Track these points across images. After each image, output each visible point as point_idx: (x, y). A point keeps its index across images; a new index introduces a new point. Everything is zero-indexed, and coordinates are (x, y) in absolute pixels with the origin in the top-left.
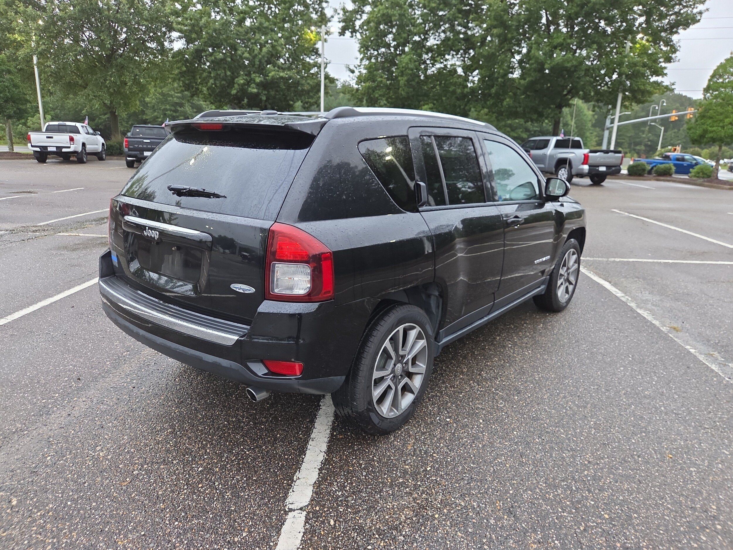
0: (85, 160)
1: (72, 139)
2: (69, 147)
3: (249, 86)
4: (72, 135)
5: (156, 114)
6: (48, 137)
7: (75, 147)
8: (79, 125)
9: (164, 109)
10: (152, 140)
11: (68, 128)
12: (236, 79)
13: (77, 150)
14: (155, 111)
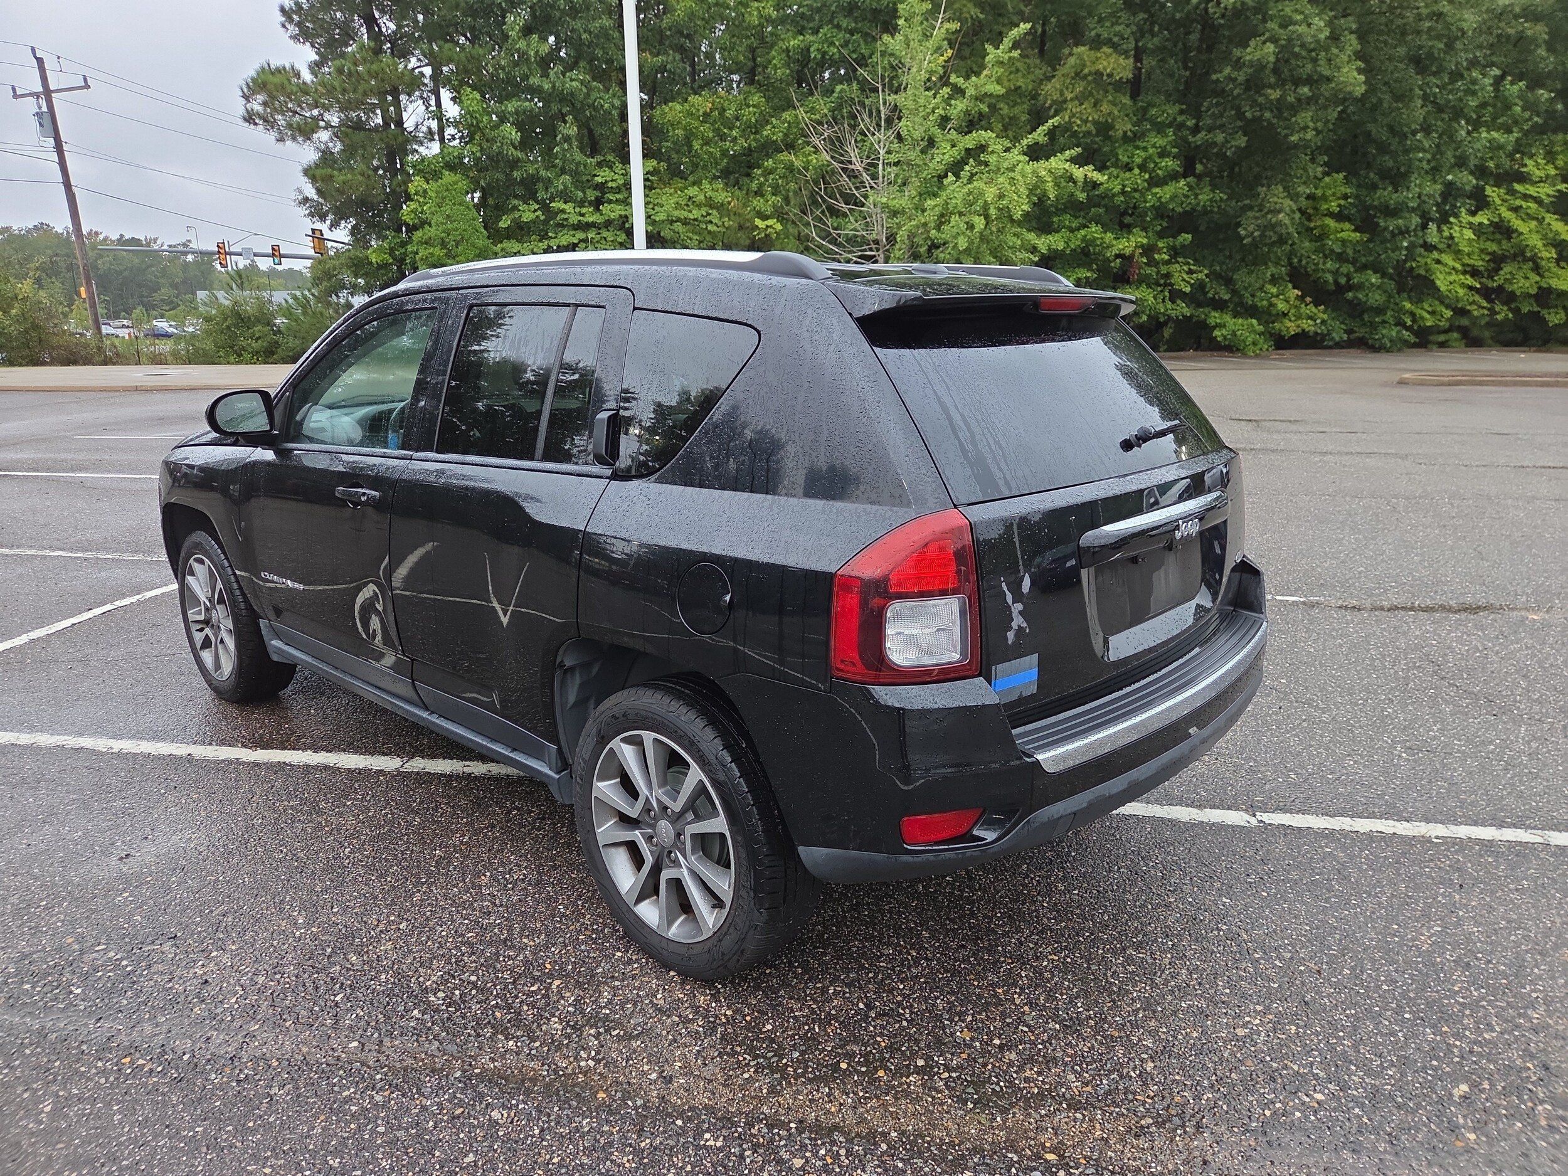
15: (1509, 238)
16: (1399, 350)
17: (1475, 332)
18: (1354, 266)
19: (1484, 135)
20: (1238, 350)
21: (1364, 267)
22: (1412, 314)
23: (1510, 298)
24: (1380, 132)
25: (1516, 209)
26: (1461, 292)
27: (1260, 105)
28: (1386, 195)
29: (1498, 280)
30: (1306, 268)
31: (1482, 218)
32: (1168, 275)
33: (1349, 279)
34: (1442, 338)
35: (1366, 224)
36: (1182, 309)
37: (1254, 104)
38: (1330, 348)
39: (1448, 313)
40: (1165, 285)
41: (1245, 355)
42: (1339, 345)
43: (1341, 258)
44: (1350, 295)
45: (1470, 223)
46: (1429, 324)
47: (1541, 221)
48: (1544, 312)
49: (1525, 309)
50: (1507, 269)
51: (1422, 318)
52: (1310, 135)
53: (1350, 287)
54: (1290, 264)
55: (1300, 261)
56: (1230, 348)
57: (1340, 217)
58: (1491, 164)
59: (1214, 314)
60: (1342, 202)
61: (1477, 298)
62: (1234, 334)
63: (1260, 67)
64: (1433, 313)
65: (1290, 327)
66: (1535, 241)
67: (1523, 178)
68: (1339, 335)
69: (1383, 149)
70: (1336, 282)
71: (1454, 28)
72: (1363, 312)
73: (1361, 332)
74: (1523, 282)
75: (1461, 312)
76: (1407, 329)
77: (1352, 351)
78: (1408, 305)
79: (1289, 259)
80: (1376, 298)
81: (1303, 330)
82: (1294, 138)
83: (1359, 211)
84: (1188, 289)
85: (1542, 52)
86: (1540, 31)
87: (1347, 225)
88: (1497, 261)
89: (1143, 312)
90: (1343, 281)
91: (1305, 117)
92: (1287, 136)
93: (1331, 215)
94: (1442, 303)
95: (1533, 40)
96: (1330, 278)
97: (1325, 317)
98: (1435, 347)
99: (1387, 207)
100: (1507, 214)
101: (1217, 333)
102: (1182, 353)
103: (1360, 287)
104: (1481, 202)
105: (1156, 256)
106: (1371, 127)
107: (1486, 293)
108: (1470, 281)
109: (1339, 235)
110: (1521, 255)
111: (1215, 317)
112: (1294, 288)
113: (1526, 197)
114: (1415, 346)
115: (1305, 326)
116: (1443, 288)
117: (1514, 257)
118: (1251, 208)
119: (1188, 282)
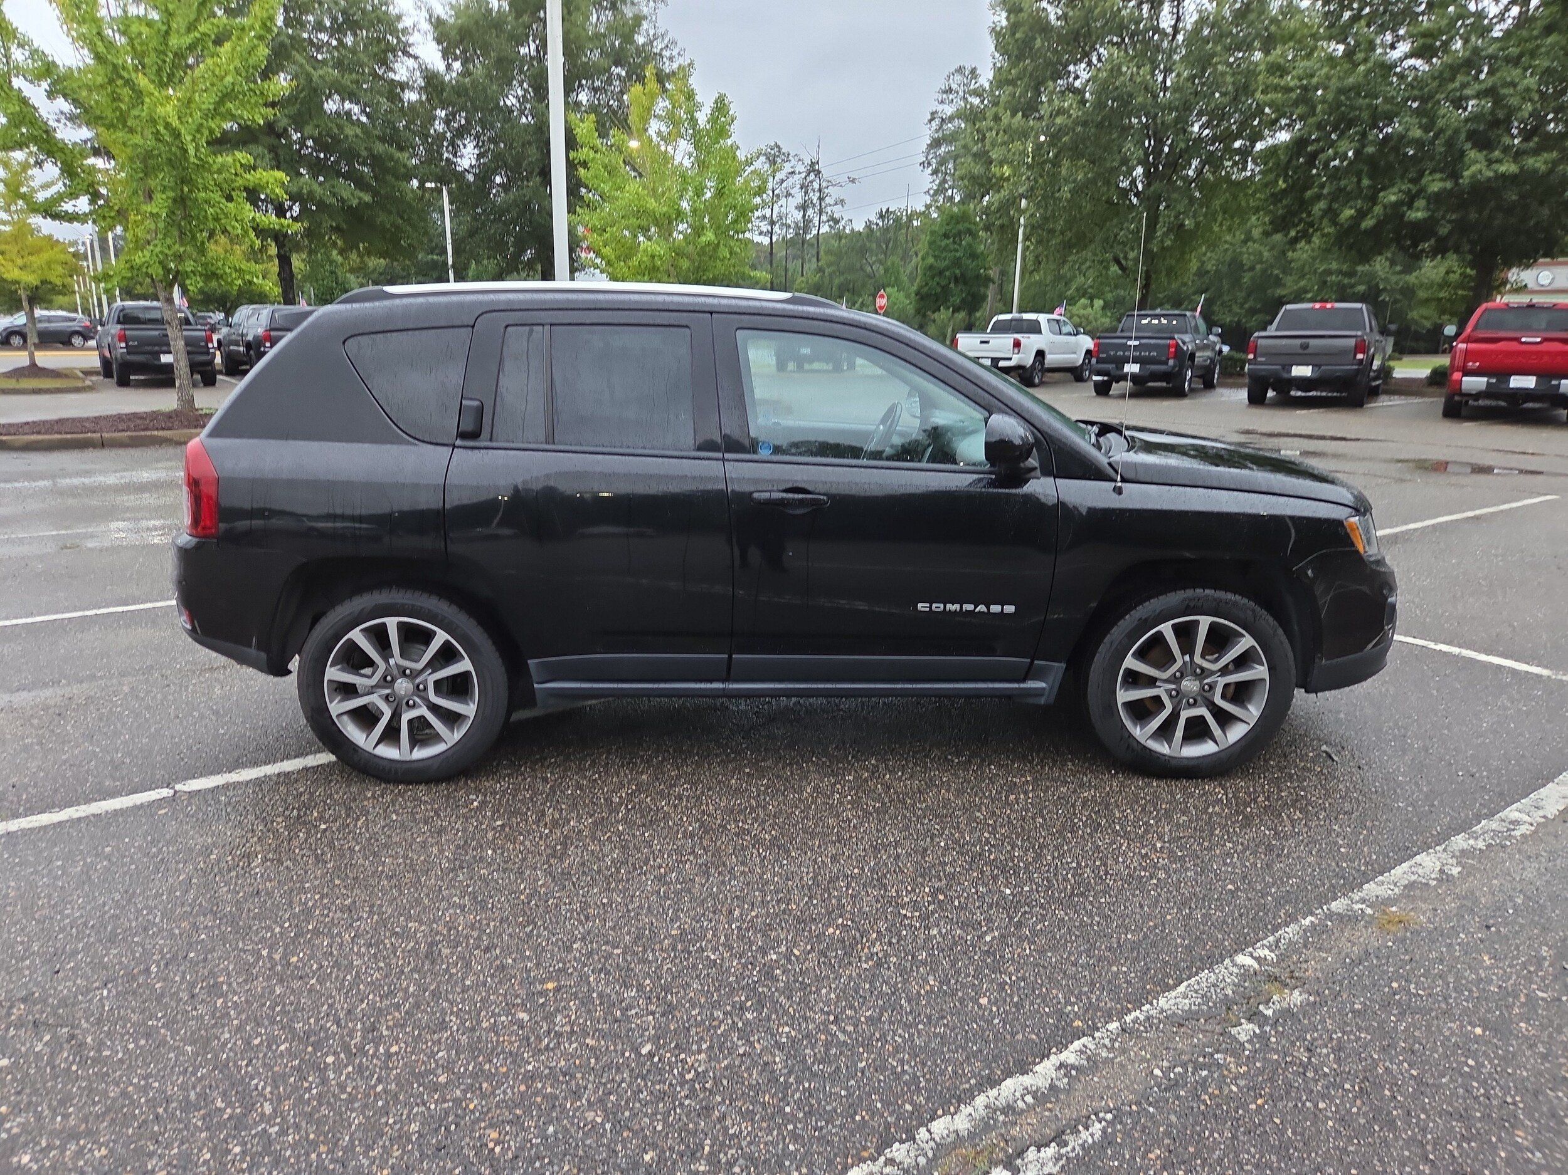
0: (1037, 381)
1: (1017, 344)
2: (1010, 359)
3: (1410, 206)
4: (1018, 336)
5: (1302, 283)
6: (982, 342)
7: (1020, 359)
8: (1042, 318)
9: (1325, 270)
10: (1143, 341)
11: (1025, 324)
12: (1381, 194)
13: (1023, 363)
14: (1303, 277)
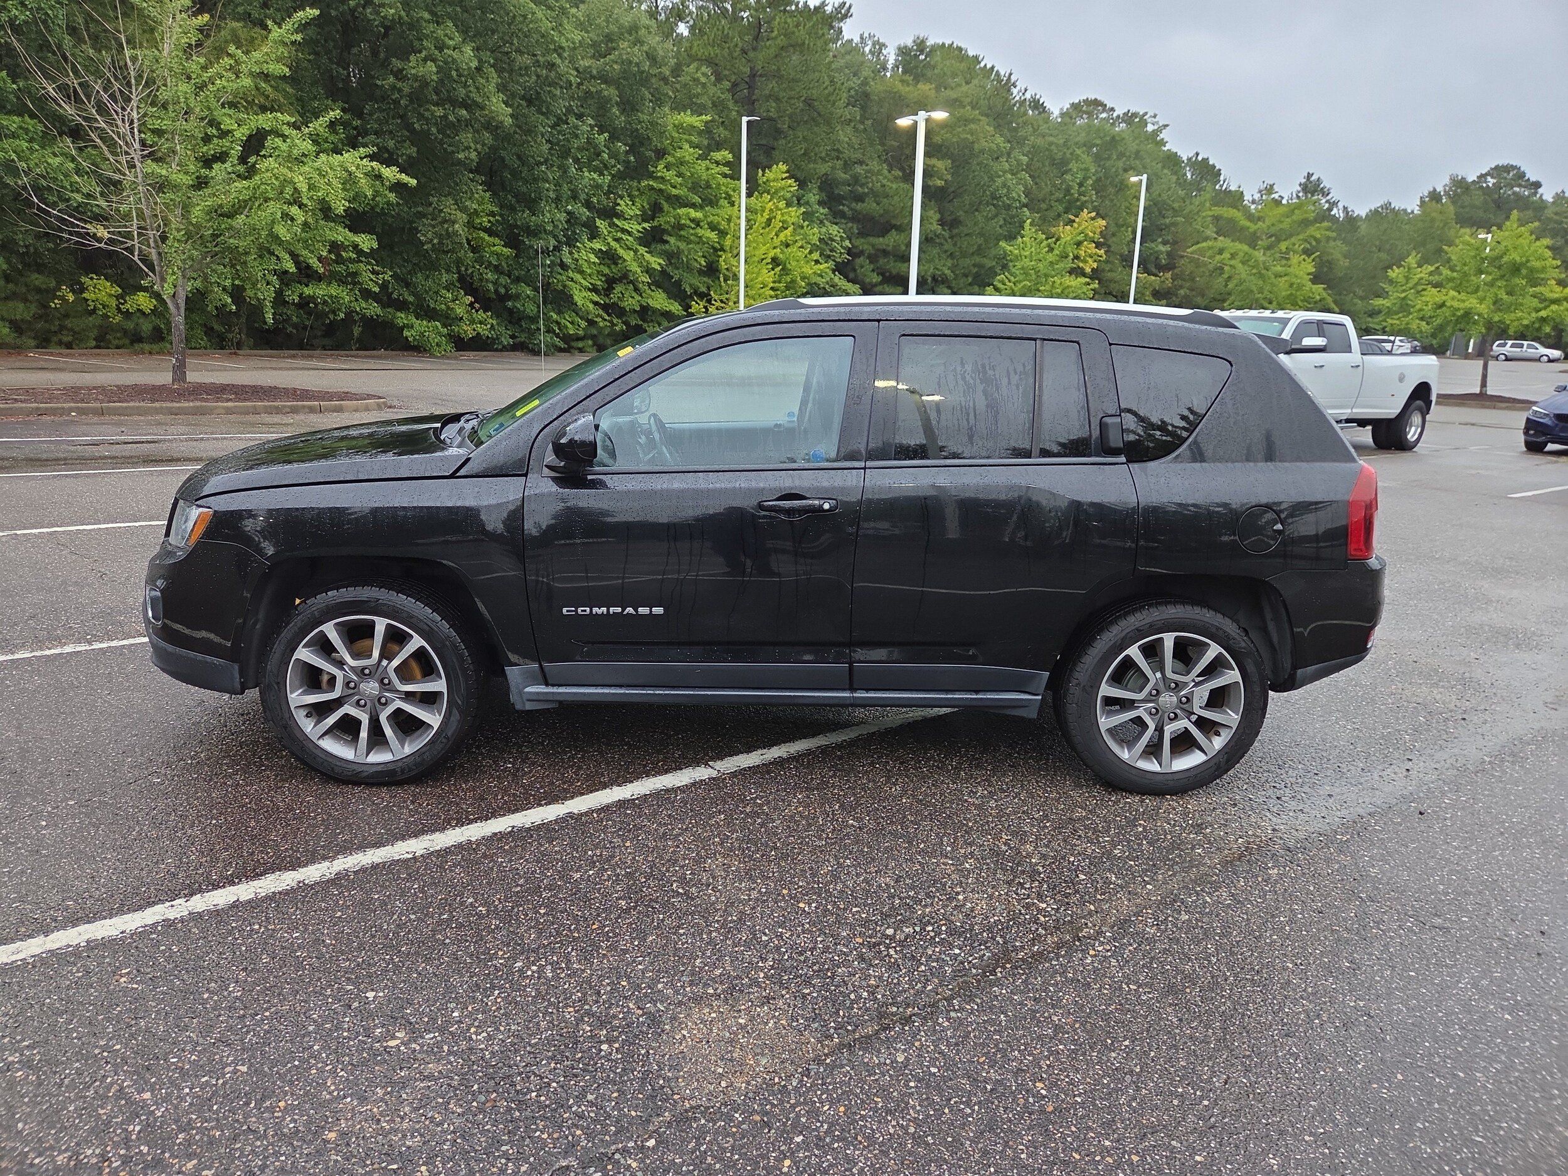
15: (616, 264)
16: (553, 354)
17: (601, 340)
18: (509, 277)
19: (587, 174)
20: (425, 350)
21: (518, 280)
22: (558, 323)
23: (621, 312)
24: (512, 161)
25: (617, 240)
26: (591, 306)
27: (427, 119)
28: (524, 216)
29: (614, 298)
30: (472, 277)
31: (597, 245)
32: (355, 274)
33: (507, 291)
34: (580, 344)
35: (512, 241)
36: (373, 309)
37: (421, 116)
38: (501, 350)
39: (583, 324)
40: (355, 284)
41: (432, 356)
42: (505, 349)
43: (497, 269)
44: (510, 304)
45: (591, 249)
46: (571, 332)
47: (636, 251)
48: (645, 325)
49: (633, 323)
50: (618, 288)
51: (566, 327)
52: (473, 155)
53: (508, 297)
54: (459, 272)
55: (466, 270)
56: (417, 349)
57: (490, 232)
58: (595, 200)
59: (399, 314)
60: (492, 219)
61: (601, 312)
62: (422, 334)
63: (424, 83)
64: (572, 323)
65: (467, 330)
66: (635, 267)
67: (621, 216)
68: (506, 341)
69: (515, 174)
70: (496, 291)
71: (564, 79)
72: (520, 320)
73: (522, 337)
74: (631, 302)
75: (591, 323)
76: (557, 336)
77: (517, 353)
78: (555, 316)
79: (458, 267)
80: (530, 309)
81: (478, 334)
82: (461, 156)
83: (503, 229)
84: (377, 289)
85: (615, 110)
86: (611, 92)
87: (497, 241)
88: (611, 282)
89: (339, 310)
90: (503, 291)
91: (466, 137)
92: (453, 152)
93: (485, 230)
94: (577, 314)
95: (608, 100)
96: (491, 287)
97: (494, 322)
98: (576, 352)
99: (529, 227)
100: (613, 244)
101: (406, 333)
102: (375, 352)
103: (517, 297)
104: (594, 234)
105: (344, 254)
106: (503, 153)
107: (605, 307)
108: (596, 298)
109: (493, 249)
110: (625, 277)
111: (401, 318)
112: (466, 294)
113: (623, 231)
114: (561, 350)
115: (480, 330)
116: (580, 303)
117: (620, 280)
118: (424, 216)
119: (376, 283)
